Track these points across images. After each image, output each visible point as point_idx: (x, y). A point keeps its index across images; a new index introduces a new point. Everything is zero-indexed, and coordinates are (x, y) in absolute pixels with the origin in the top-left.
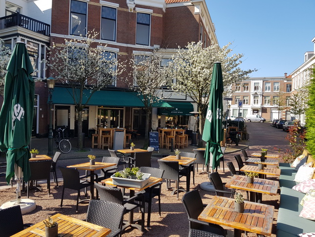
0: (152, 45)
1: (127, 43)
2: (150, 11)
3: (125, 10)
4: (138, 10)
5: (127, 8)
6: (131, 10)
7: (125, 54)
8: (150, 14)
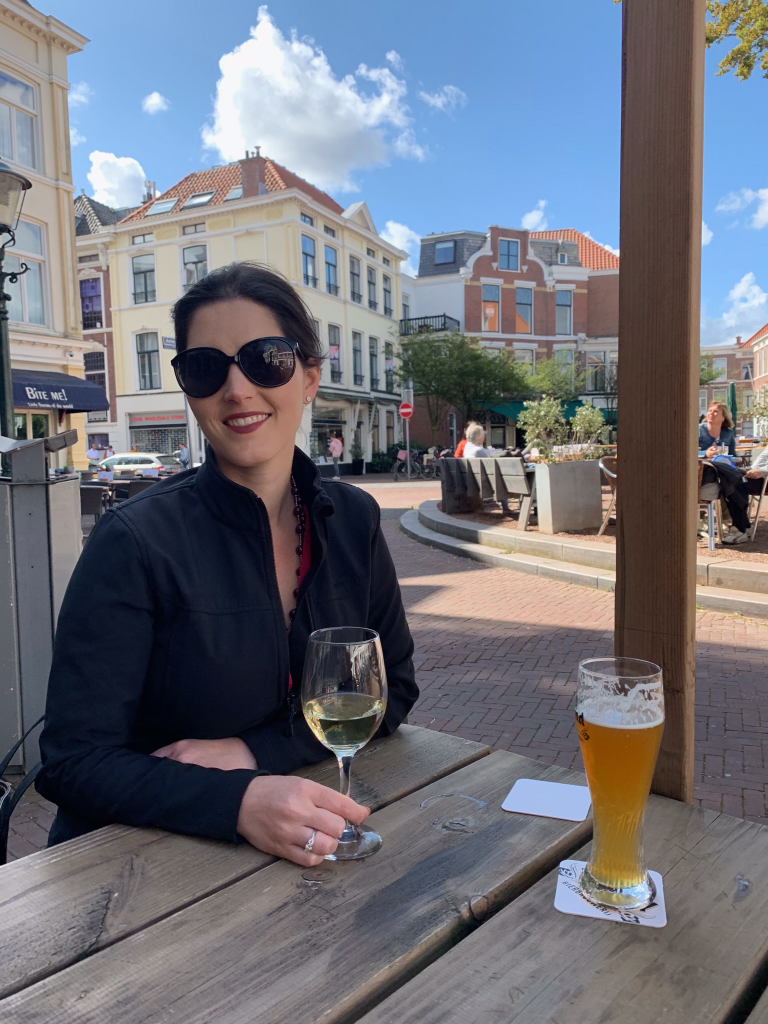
0: (575, 334)
1: (547, 335)
2: (572, 287)
3: (542, 289)
4: (560, 287)
5: (545, 286)
6: (550, 289)
7: (545, 350)
8: (570, 291)
